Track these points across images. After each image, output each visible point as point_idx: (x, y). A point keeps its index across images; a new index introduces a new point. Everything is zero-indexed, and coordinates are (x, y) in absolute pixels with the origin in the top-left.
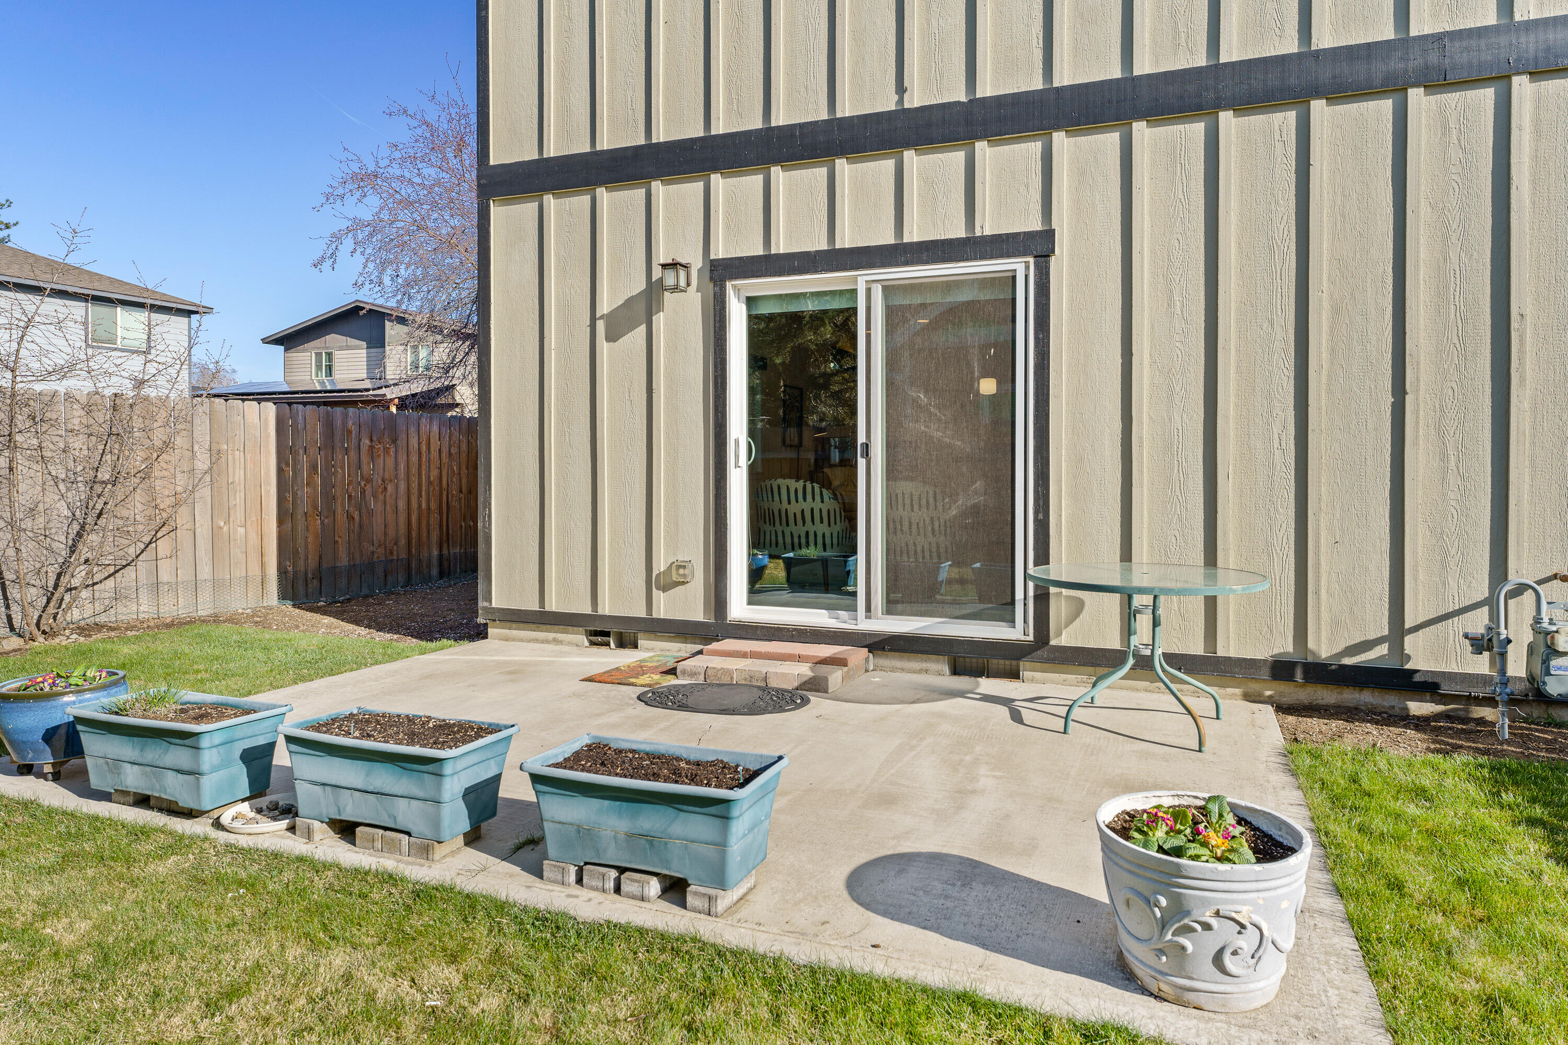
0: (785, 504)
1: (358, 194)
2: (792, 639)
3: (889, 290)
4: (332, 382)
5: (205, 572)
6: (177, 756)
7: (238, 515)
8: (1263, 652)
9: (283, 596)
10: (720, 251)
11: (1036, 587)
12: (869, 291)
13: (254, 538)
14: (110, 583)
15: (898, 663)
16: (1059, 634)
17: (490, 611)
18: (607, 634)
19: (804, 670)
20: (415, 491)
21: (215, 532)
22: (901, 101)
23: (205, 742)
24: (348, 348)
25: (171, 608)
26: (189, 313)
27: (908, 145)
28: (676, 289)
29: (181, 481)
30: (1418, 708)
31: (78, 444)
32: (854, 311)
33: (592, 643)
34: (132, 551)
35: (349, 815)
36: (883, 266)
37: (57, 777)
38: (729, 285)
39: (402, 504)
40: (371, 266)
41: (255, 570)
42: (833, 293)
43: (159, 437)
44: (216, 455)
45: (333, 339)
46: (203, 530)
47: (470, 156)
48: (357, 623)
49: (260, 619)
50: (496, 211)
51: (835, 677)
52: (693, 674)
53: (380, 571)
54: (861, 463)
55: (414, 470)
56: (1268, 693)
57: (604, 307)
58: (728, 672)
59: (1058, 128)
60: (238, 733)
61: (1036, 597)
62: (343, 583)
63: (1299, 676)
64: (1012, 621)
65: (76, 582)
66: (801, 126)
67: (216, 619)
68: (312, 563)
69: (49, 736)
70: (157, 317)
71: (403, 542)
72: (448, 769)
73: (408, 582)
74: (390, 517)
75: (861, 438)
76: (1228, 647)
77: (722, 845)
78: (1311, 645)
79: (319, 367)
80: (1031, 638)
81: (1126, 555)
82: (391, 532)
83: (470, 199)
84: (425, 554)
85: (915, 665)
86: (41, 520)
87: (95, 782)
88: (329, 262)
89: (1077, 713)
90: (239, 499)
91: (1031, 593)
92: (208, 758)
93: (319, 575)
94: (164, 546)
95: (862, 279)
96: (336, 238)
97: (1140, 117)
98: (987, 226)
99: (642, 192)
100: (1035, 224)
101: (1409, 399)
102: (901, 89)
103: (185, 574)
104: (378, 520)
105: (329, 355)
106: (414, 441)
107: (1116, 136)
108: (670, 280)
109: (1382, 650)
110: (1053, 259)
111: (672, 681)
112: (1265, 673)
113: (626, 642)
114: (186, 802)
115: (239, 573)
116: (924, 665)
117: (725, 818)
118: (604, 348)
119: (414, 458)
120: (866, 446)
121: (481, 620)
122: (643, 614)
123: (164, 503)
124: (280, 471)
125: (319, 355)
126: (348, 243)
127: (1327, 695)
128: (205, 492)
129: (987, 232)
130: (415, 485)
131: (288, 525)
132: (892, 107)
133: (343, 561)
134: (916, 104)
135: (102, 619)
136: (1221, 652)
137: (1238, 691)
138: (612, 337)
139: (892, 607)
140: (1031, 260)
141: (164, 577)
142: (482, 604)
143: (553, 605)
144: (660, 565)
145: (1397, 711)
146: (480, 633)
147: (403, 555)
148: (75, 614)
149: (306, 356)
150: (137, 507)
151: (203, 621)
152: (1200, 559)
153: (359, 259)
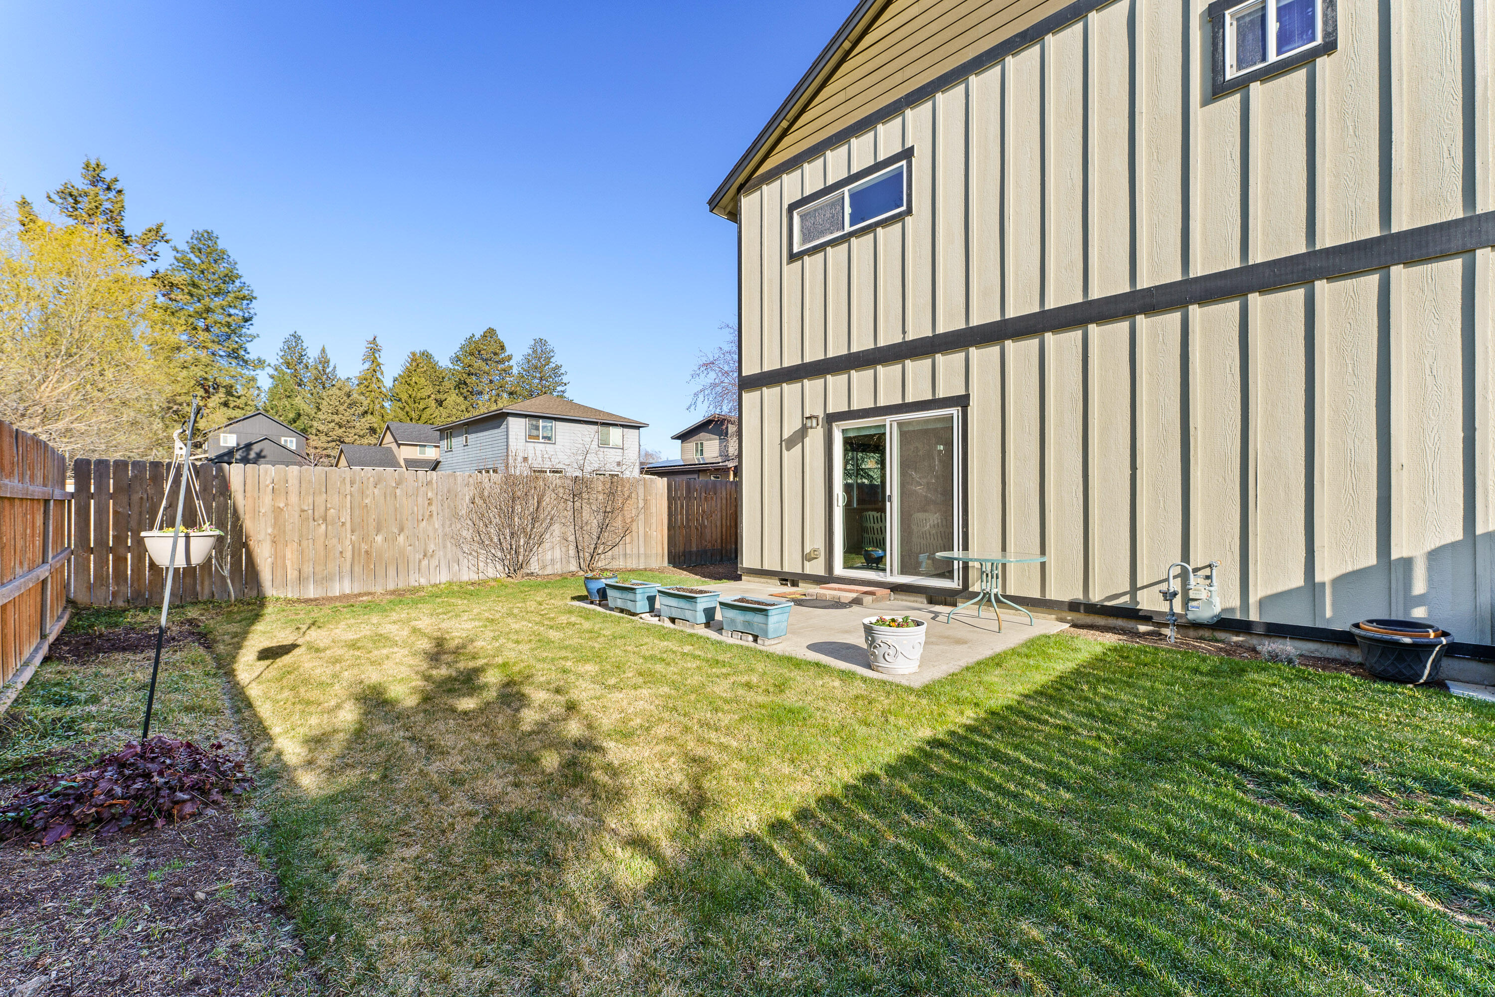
0: (872, 525)
1: (705, 372)
2: (859, 584)
3: (900, 424)
4: (703, 459)
5: (642, 551)
6: (630, 596)
7: (654, 526)
8: (1066, 597)
9: (669, 562)
10: (830, 410)
11: (964, 563)
12: (891, 425)
13: (659, 536)
14: (610, 552)
15: (904, 598)
16: (973, 585)
17: (742, 568)
18: (787, 580)
19: (854, 595)
20: (724, 517)
21: (646, 533)
22: (904, 338)
23: (638, 591)
24: (711, 440)
25: (632, 564)
26: (638, 428)
27: (907, 358)
28: (811, 428)
29: (634, 512)
30: (1143, 628)
31: (601, 497)
32: (884, 434)
33: (782, 584)
34: (617, 540)
35: (673, 616)
36: (896, 414)
37: (600, 605)
38: (834, 424)
39: (719, 523)
40: (711, 407)
41: (660, 551)
42: (871, 427)
43: (626, 494)
44: (646, 501)
45: (702, 435)
46: (641, 532)
47: (736, 374)
48: (696, 574)
49: (661, 570)
50: (745, 395)
51: (868, 599)
52: (812, 595)
53: (709, 554)
54: (888, 504)
55: (724, 507)
56: (1069, 618)
57: (785, 436)
58: (825, 595)
59: (972, 346)
60: (647, 590)
61: (963, 568)
62: (694, 558)
63: (1082, 608)
64: (952, 578)
65: (600, 552)
66: (863, 352)
67: (645, 569)
68: (682, 549)
69: (598, 591)
70: (626, 430)
71: (719, 541)
72: (698, 600)
73: (721, 560)
74: (714, 529)
75: (888, 493)
76: (1052, 594)
77: (766, 624)
78: (1091, 596)
79: (697, 451)
80: (961, 587)
81: (1004, 549)
82: (714, 537)
83: (736, 389)
84: (729, 547)
85: (912, 599)
86: (589, 527)
87: (610, 605)
88: (693, 407)
89: (951, 616)
90: (654, 520)
91: (961, 566)
92: (639, 597)
93: (684, 554)
94: (628, 538)
95: (888, 420)
96: (696, 395)
97: (1008, 338)
98: (941, 394)
99: (800, 384)
100: (962, 392)
101: (1138, 471)
102: (904, 332)
103: (635, 551)
104: (708, 531)
105: (702, 444)
106: (724, 493)
107: (998, 347)
108: (809, 424)
109: (1126, 598)
110: (969, 408)
111: (804, 597)
112: (1066, 608)
113: (795, 584)
114: (633, 610)
115: (654, 551)
116: (915, 599)
117: (767, 615)
118: (785, 452)
119: (724, 502)
120: (890, 496)
121: (739, 573)
122: (800, 571)
123: (628, 521)
124: (669, 508)
125: (697, 444)
126: (701, 396)
127: (1100, 621)
128: (642, 517)
129: (941, 396)
130: (724, 514)
131: (672, 532)
132: (901, 341)
133: (694, 549)
134: (911, 339)
135: (608, 567)
136: (1047, 597)
137: (1053, 616)
138: (788, 449)
139: (904, 571)
140: (960, 409)
141: (628, 552)
142: (739, 565)
143: (766, 567)
144: (807, 550)
145: (1134, 630)
146: (738, 578)
147: (719, 547)
148: (600, 564)
149: (691, 445)
150: (618, 523)
151: (641, 570)
152: (1038, 552)
153: (706, 403)
